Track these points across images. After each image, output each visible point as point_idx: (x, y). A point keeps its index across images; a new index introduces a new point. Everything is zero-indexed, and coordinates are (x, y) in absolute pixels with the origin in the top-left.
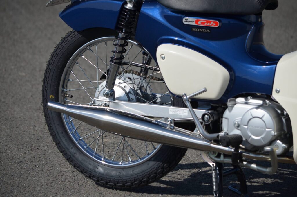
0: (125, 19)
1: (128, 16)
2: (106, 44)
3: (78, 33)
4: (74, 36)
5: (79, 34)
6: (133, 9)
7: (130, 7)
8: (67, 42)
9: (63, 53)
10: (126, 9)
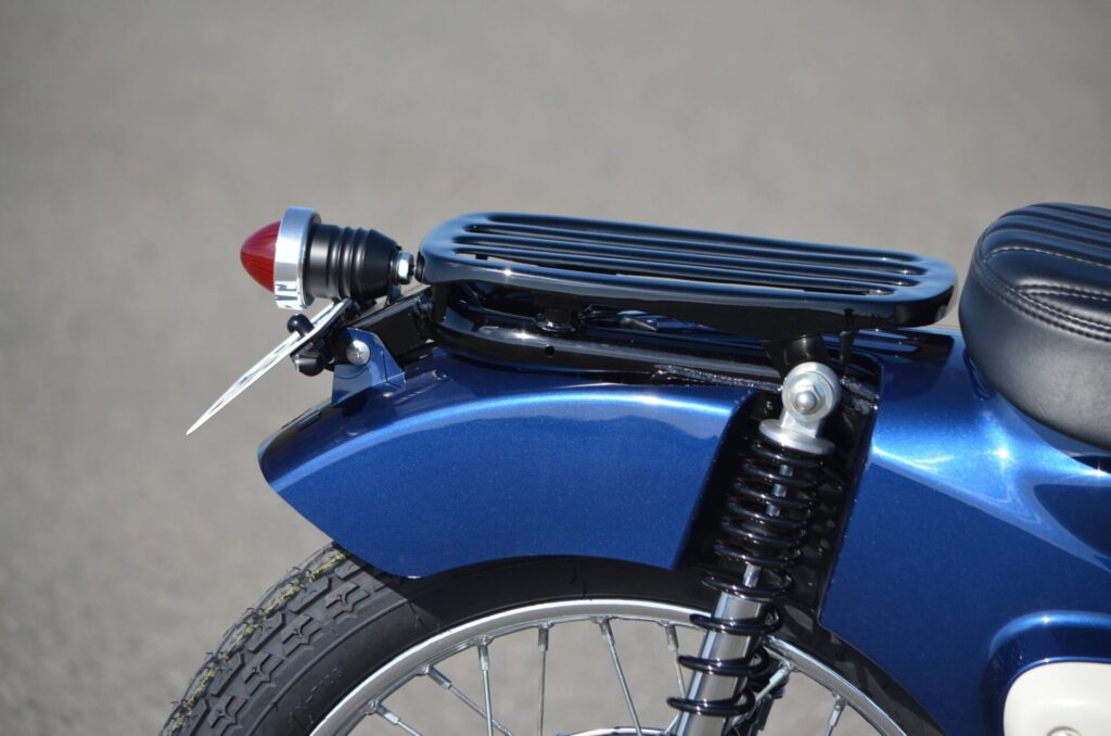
0: (762, 508)
1: (778, 490)
2: (544, 636)
3: (379, 584)
4: (353, 598)
5: (388, 591)
6: (816, 450)
7: (803, 439)
8: (305, 640)
9: (275, 704)
10: (776, 448)
